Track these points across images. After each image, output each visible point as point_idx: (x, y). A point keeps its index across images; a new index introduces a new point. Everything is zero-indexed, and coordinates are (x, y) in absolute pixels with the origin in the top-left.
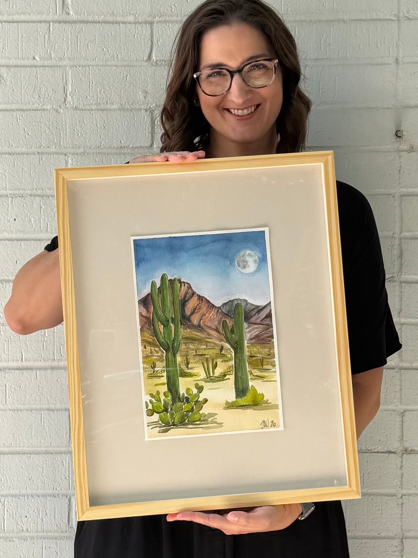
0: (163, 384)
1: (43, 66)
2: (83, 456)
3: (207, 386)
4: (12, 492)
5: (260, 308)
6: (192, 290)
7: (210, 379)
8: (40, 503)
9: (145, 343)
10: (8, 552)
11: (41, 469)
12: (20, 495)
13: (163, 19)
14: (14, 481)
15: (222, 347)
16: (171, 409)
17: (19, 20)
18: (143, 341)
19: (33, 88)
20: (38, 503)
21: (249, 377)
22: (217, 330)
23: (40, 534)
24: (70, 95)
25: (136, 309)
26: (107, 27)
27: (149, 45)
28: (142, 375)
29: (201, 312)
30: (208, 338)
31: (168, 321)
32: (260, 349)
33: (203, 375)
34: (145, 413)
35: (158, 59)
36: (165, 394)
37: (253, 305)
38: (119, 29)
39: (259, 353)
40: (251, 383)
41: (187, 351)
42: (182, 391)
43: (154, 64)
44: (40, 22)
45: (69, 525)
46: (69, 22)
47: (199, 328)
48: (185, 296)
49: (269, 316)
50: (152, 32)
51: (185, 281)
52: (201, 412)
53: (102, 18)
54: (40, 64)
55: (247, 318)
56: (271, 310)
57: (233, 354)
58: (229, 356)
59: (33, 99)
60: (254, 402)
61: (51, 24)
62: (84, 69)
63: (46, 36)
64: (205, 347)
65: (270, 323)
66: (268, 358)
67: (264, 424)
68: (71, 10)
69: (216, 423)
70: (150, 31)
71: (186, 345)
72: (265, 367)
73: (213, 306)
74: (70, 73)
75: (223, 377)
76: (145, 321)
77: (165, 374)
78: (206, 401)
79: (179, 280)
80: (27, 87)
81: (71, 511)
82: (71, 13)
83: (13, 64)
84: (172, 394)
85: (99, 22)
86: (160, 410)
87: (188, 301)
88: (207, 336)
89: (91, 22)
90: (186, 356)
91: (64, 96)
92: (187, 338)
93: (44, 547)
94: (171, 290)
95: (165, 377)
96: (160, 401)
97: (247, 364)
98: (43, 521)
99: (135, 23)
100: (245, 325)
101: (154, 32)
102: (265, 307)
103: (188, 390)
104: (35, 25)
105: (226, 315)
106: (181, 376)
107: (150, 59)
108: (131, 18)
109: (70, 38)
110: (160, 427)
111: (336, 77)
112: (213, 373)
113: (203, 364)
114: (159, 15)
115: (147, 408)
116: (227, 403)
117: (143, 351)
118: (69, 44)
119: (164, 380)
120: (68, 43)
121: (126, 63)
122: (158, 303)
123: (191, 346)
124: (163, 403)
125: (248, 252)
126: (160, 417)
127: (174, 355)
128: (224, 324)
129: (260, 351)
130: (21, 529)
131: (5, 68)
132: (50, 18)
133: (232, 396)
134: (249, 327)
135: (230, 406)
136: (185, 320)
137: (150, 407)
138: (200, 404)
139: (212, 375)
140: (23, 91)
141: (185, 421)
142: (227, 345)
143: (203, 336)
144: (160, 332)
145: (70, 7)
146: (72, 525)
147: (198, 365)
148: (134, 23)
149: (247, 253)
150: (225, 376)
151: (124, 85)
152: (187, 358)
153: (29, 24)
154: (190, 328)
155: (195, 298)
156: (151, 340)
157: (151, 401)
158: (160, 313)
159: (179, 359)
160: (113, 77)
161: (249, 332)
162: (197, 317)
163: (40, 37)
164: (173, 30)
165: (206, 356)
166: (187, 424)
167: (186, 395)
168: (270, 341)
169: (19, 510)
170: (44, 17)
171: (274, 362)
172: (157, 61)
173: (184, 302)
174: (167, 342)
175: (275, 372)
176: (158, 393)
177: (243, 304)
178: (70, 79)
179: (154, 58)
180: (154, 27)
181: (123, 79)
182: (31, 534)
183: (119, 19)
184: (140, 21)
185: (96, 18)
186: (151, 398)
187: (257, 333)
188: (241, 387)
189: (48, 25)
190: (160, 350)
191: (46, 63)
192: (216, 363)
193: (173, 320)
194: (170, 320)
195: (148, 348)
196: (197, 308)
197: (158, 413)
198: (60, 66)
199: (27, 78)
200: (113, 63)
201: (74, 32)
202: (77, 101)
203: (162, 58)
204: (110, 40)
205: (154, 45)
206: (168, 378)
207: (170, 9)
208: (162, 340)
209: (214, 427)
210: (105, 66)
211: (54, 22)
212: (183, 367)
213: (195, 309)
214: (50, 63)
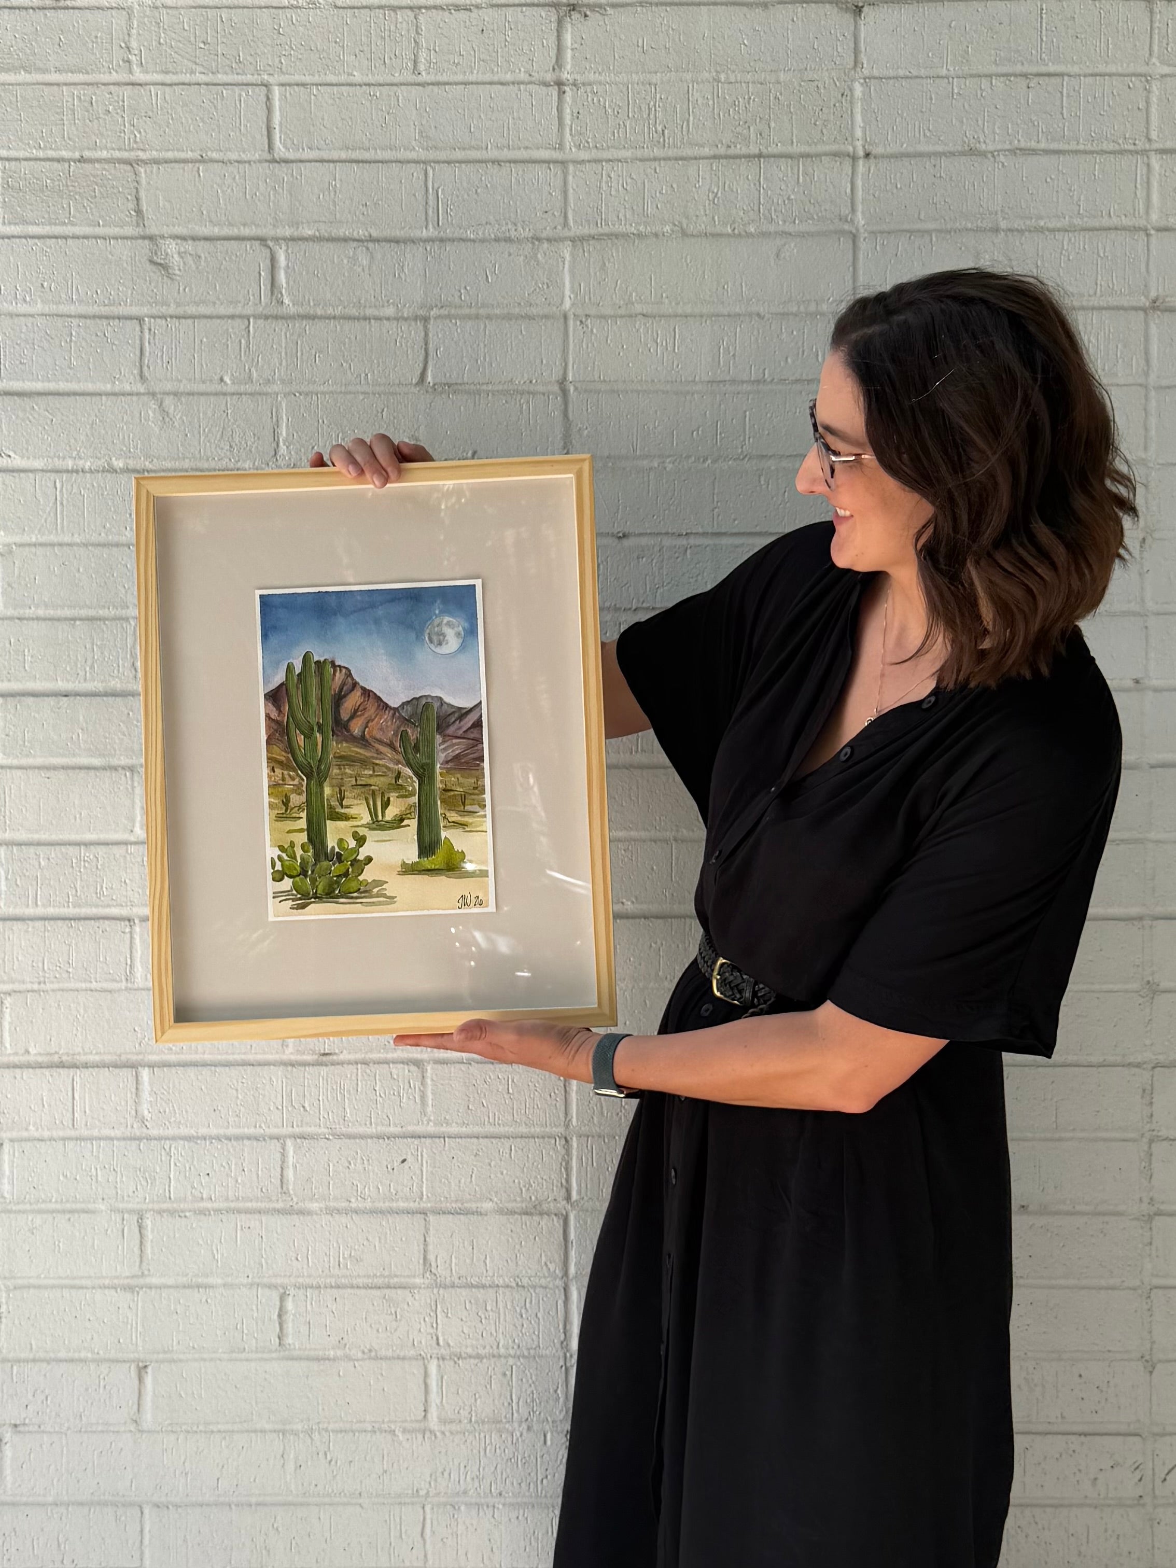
0: (301, 830)
1: (238, 394)
2: (166, 942)
3: (372, 836)
4: (184, 1131)
5: (464, 711)
6: (353, 679)
7: (377, 825)
8: (231, 1150)
9: (273, 762)
10: (177, 1235)
11: (234, 1092)
12: (198, 1138)
13: (446, 312)
14: (187, 1112)
15: (399, 773)
16: (313, 872)
17: (197, 314)
18: (270, 759)
19: (220, 433)
20: (229, 1152)
21: (442, 825)
22: (391, 746)
23: (233, 1205)
24: (284, 444)
25: (261, 707)
26: (348, 325)
27: (422, 358)
28: (267, 815)
29: (366, 716)
30: (377, 759)
31: (312, 729)
32: (460, 779)
33: (366, 818)
34: (270, 877)
35: (437, 380)
36: (303, 846)
37: (452, 706)
38: (370, 330)
39: (460, 785)
40: (444, 834)
41: (342, 779)
42: (331, 842)
43: (430, 390)
44: (232, 317)
45: (282, 1187)
46: (282, 318)
47: (363, 741)
48: (341, 689)
49: (478, 724)
50: (426, 335)
51: (342, 664)
52: (361, 878)
53: (339, 311)
54: (233, 391)
55: (442, 725)
56: (481, 716)
57: (417, 785)
58: (410, 789)
59: (219, 451)
60: (447, 864)
61: (251, 320)
62: (309, 399)
63: (243, 341)
64: (371, 772)
65: (478, 736)
66: (473, 794)
67: (464, 901)
68: (285, 297)
69: (385, 896)
70: (423, 334)
71: (340, 769)
72: (468, 808)
73: (386, 706)
74: (284, 405)
75: (398, 822)
76: (275, 727)
77: (304, 815)
78: (369, 860)
79: (333, 663)
80: (210, 430)
81: (285, 1164)
82: (286, 301)
83: (186, 391)
84: (314, 848)
85: (334, 318)
86: (295, 873)
87: (345, 696)
88: (375, 755)
89: (321, 318)
90: (340, 786)
91: (274, 445)
92: (341, 757)
93: (239, 1227)
94: (318, 679)
95: (305, 820)
96: (295, 858)
97: (439, 803)
98: (237, 1181)
99: (397, 319)
100: (438, 738)
101: (430, 335)
102: (471, 710)
103: (341, 841)
104: (223, 322)
105: (407, 721)
106: (332, 819)
107: (422, 381)
108: (390, 311)
109: (284, 346)
110: (293, 900)
111: (745, 412)
112: (383, 816)
113: (367, 799)
114: (439, 305)
115: (273, 867)
116: (404, 864)
117: (269, 777)
118: (283, 354)
119: (303, 824)
120: (280, 353)
121: (382, 388)
122: (298, 700)
123: (347, 771)
124: (299, 861)
125: (447, 619)
126: (293, 883)
127: (321, 785)
128: (404, 737)
129: (460, 782)
130: (200, 1195)
131: (172, 397)
132: (249, 311)
133: (411, 854)
134: (444, 742)
135: (409, 870)
136: (340, 727)
137: (278, 867)
138: (360, 865)
139: (380, 818)
140: (202, 438)
141: (334, 891)
142: (408, 771)
143: (368, 754)
144: (299, 746)
145: (284, 291)
146: (288, 1189)
147: (359, 802)
148: (395, 319)
149: (445, 621)
150: (402, 820)
151: (377, 426)
152: (340, 790)
153: (214, 320)
154: (347, 742)
155: (357, 693)
156: (283, 759)
157: (279, 857)
158: (300, 716)
159: (327, 791)
160: (358, 412)
161: (445, 749)
162: (360, 723)
163: (232, 342)
164: (462, 331)
165: (373, 787)
166: (337, 897)
167: (337, 850)
168: (478, 765)
169: (195, 1163)
170: (239, 310)
171: (484, 800)
172: (434, 385)
173: (339, 699)
174: (309, 763)
175: (485, 816)
176: (292, 844)
177: (436, 705)
178: (284, 417)
179: (429, 379)
180: (430, 327)
181: (376, 416)
182: (216, 1205)
183: (369, 312)
184: (405, 315)
185: (330, 311)
186: (280, 853)
187: (457, 752)
188: (427, 839)
189: (246, 322)
190: (298, 775)
191: (242, 389)
192: (389, 798)
193: (320, 728)
194: (316, 728)
195: (278, 771)
196: (361, 708)
197: (290, 877)
198: (266, 394)
199: (210, 414)
200: (359, 388)
201: (292, 335)
202: (297, 453)
203: (444, 381)
204: (353, 349)
205: (430, 358)
206: (309, 821)
207: (457, 294)
208: (301, 759)
209: (380, 904)
210: (346, 393)
211: (256, 317)
212: (334, 803)
213: (356, 711)
214: (249, 388)
